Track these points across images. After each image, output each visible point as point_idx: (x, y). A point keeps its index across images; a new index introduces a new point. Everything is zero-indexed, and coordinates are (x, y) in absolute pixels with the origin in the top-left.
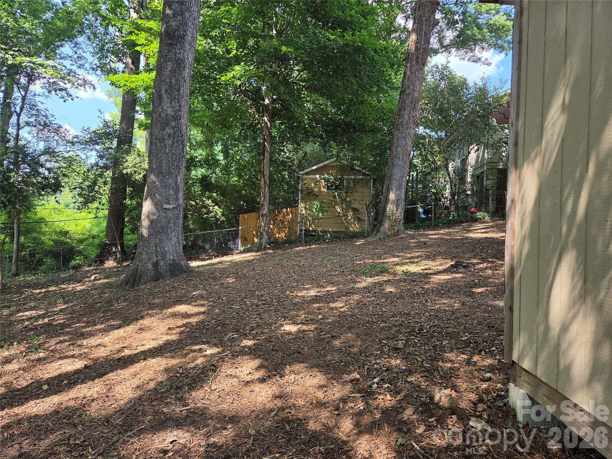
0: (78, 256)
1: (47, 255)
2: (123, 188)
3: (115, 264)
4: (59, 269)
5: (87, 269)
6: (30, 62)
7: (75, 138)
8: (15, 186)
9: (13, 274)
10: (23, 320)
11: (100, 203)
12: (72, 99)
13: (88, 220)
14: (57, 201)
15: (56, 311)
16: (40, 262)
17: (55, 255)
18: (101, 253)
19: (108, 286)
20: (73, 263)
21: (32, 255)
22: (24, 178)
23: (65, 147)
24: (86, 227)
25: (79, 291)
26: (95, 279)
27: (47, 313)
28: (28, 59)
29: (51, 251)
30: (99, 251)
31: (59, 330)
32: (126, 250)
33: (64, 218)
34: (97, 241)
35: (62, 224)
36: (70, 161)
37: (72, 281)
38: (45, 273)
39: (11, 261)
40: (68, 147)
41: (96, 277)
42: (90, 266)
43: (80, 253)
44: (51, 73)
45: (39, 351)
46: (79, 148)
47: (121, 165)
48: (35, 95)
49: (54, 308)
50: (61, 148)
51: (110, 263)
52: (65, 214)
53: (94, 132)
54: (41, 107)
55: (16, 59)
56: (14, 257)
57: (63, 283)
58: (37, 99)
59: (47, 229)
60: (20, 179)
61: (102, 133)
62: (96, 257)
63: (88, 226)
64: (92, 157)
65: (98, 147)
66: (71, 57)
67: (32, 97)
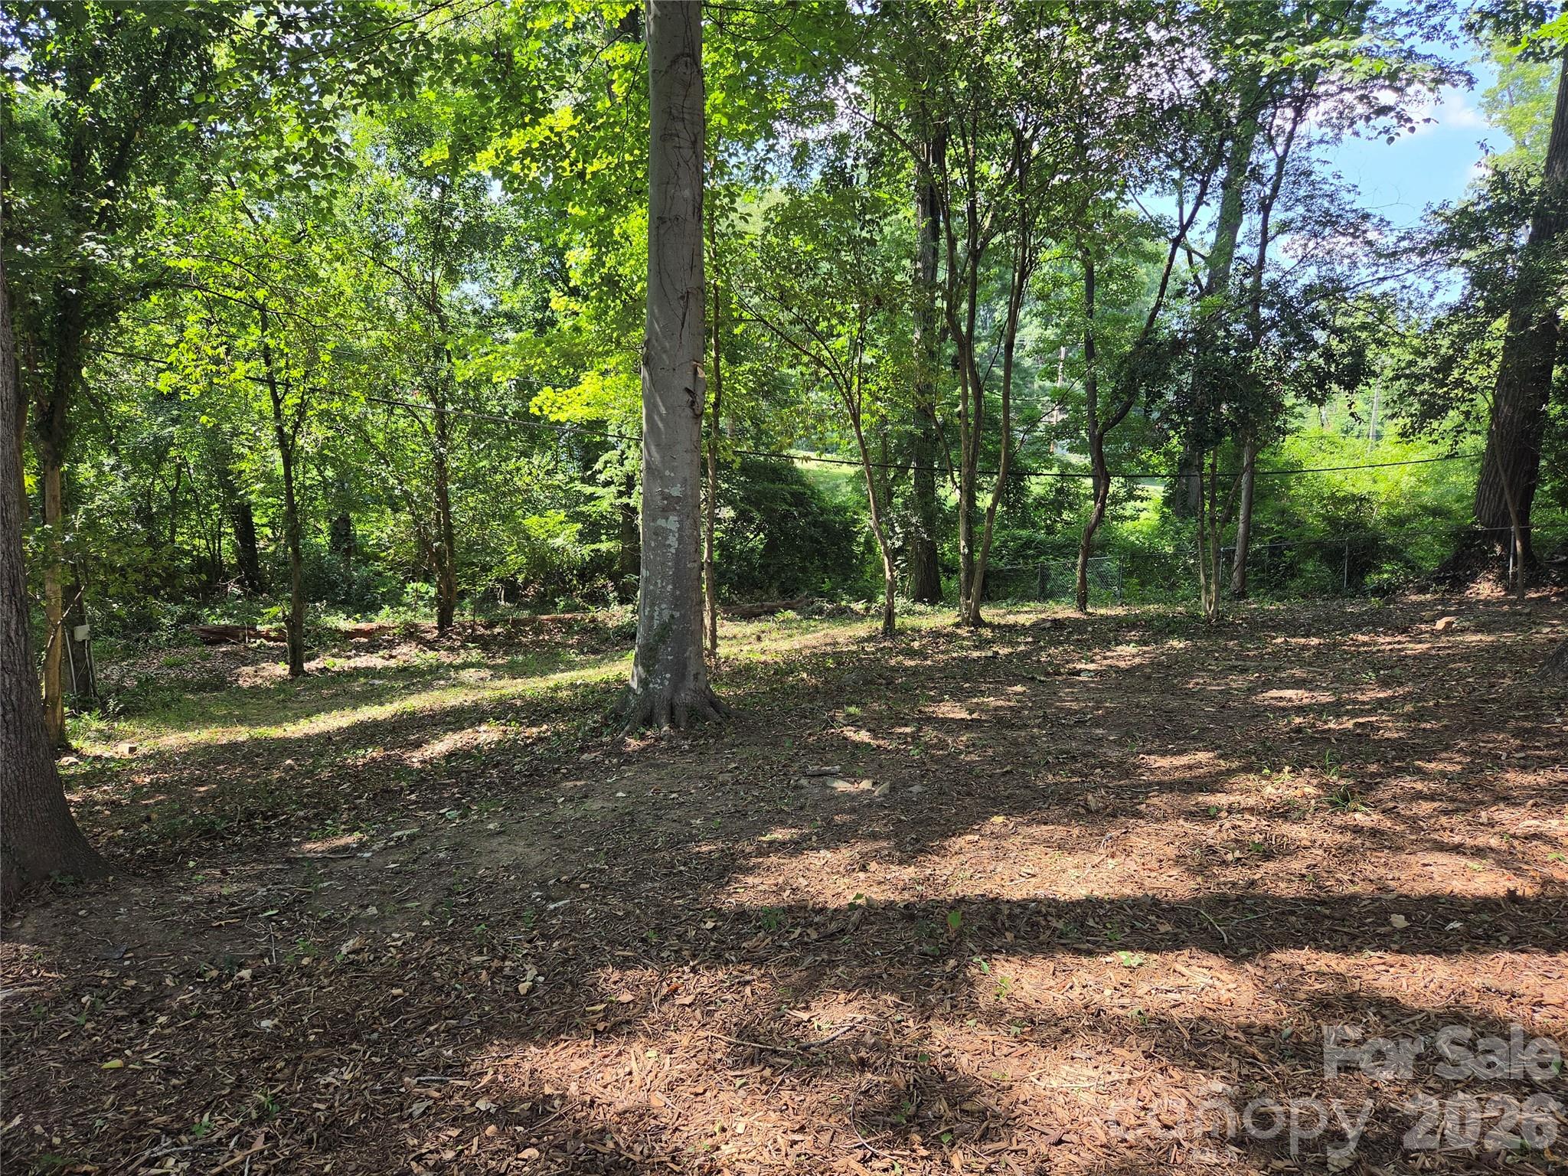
0: (1389, 561)
1: (1309, 555)
2: (1541, 368)
3: (1499, 593)
4: (1337, 591)
5: (1413, 598)
6: (1314, 55)
7: (1403, 238)
8: (1260, 383)
9: (1233, 594)
10: (1284, 709)
11: (1467, 414)
12: (1412, 129)
13: (1408, 468)
14: (1352, 415)
15: (1363, 703)
16: (1292, 571)
17: (1331, 555)
18: (1457, 557)
19: (1501, 653)
20: (1373, 579)
21: (1275, 551)
22: (1280, 360)
23: (1374, 269)
24: (1403, 485)
25: (1415, 657)
26: (1448, 630)
27: (1339, 703)
28: (1309, 49)
29: (1319, 545)
30: (1448, 553)
31: (1394, 759)
32: (1536, 553)
33: (1344, 463)
34: (1441, 525)
35: (1339, 477)
36: (1382, 307)
37: (1381, 625)
38: (1303, 597)
39: (1230, 560)
40: (1382, 269)
41: (1449, 624)
42: (1422, 590)
43: (1395, 553)
44: (1365, 68)
45: (1351, 805)
46: (1411, 266)
47: (1549, 294)
48: (1310, 145)
49: (1354, 691)
50: (1363, 273)
51: (1485, 589)
52: (1348, 451)
53: (1464, 212)
54: (1320, 172)
55: (1283, 58)
56: (1238, 552)
57: (1358, 628)
58: (1316, 152)
59: (1302, 491)
60: (1270, 363)
61: (1489, 209)
62: (1443, 568)
63: (1407, 482)
64: (1454, 286)
65: (1467, 255)
66: (1407, 14)
67: (1303, 154)
